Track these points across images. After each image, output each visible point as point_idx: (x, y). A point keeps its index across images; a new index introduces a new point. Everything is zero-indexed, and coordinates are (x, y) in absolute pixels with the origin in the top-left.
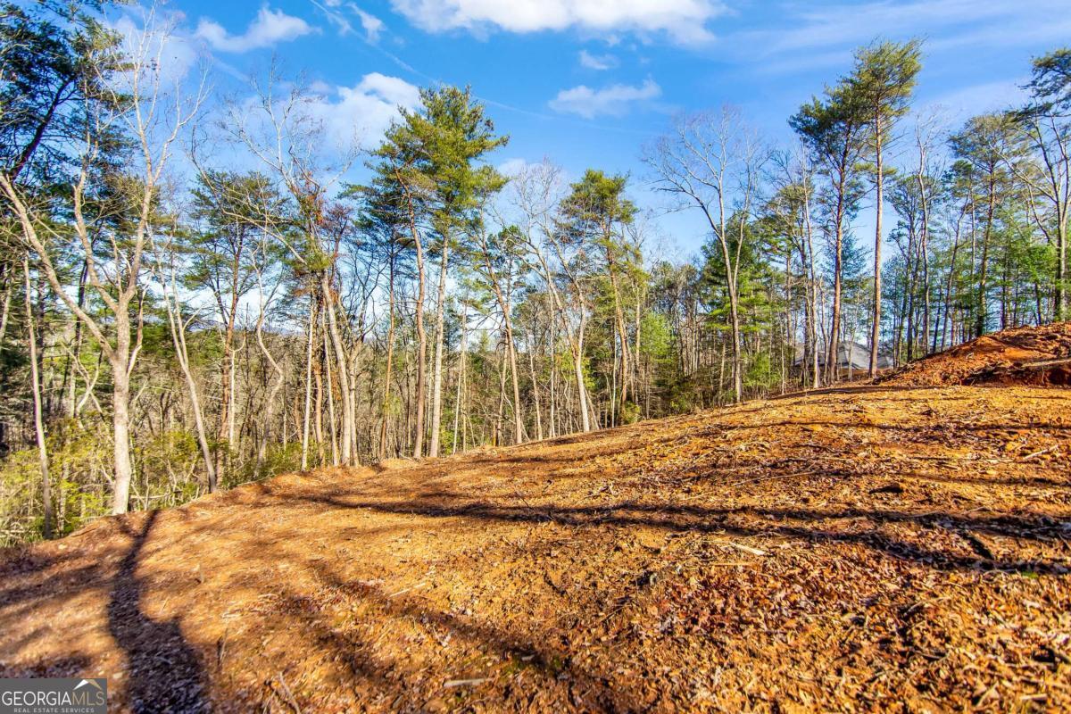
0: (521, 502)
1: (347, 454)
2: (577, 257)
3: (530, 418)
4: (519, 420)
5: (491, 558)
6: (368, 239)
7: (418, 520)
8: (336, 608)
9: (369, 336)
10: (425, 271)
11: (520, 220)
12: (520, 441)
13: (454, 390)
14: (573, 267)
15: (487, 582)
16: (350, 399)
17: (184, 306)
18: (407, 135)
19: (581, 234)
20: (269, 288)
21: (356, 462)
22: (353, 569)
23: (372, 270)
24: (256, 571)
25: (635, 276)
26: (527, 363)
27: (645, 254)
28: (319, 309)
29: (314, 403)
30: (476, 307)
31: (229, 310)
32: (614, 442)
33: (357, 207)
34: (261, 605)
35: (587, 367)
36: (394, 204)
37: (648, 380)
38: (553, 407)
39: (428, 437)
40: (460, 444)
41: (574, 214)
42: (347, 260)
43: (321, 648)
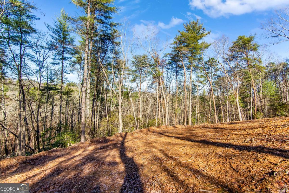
0: (219, 141)
1: (167, 123)
2: (235, 65)
3: (220, 115)
4: (216, 116)
5: (211, 157)
6: (171, 67)
7: (187, 142)
8: (168, 162)
9: (171, 92)
10: (186, 74)
11: (215, 56)
12: (216, 122)
13: (195, 107)
14: (234, 68)
15: (210, 163)
16: (167, 109)
17: (131, 87)
18: (180, 38)
19: (237, 57)
20: (148, 81)
21: (169, 125)
22: (171, 153)
23: (172, 75)
24: (148, 149)
25: (259, 69)
26: (218, 99)
27: (263, 60)
28: (159, 86)
29: (158, 109)
30: (201, 83)
31: (139, 87)
32: (253, 125)
33: (168, 59)
34: (150, 158)
35: (240, 100)
36: (177, 57)
37: (266, 104)
38: (228, 112)
39: (188, 120)
40: (197, 122)
41: (234, 51)
42: (165, 73)
43: (165, 172)
